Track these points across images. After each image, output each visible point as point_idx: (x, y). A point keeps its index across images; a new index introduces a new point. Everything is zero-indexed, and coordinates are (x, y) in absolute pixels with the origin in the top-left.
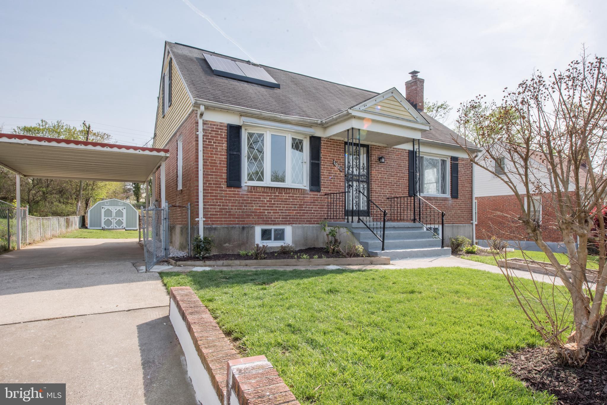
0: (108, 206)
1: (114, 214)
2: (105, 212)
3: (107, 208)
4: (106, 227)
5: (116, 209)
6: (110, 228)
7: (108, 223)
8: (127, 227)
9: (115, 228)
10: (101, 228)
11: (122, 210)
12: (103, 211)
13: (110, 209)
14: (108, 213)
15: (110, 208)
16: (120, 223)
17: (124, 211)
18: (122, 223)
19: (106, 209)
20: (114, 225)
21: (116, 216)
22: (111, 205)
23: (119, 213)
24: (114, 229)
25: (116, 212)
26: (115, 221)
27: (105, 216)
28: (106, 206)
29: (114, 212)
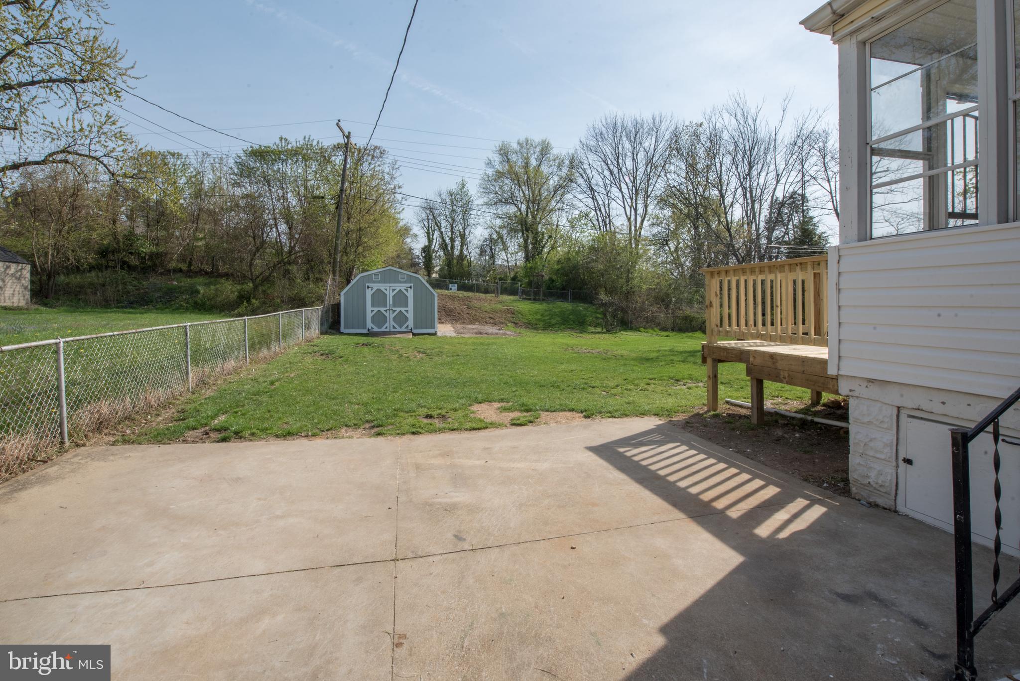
0: (379, 282)
1: (390, 301)
2: (373, 295)
3: (376, 286)
4: (376, 329)
5: (394, 290)
6: (383, 329)
7: (380, 318)
8: (416, 328)
9: (392, 330)
10: (365, 331)
11: (405, 292)
12: (369, 293)
13: (383, 289)
14: (378, 299)
15: (382, 287)
16: (401, 319)
17: (410, 294)
18: (406, 319)
19: (375, 289)
20: (390, 325)
21: (394, 306)
22: (383, 281)
23: (400, 299)
24: (390, 333)
25: (394, 296)
26: (393, 316)
27: (373, 305)
28: (374, 282)
29: (390, 295)
